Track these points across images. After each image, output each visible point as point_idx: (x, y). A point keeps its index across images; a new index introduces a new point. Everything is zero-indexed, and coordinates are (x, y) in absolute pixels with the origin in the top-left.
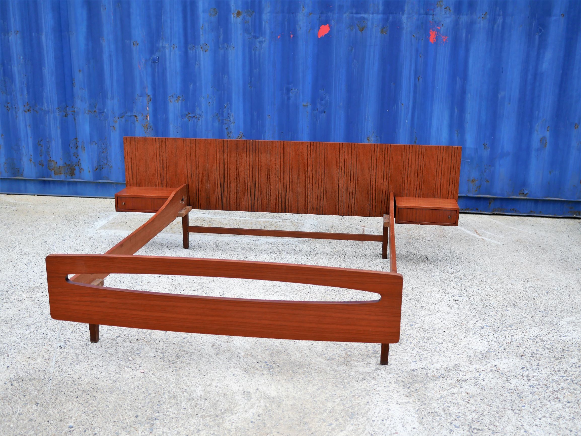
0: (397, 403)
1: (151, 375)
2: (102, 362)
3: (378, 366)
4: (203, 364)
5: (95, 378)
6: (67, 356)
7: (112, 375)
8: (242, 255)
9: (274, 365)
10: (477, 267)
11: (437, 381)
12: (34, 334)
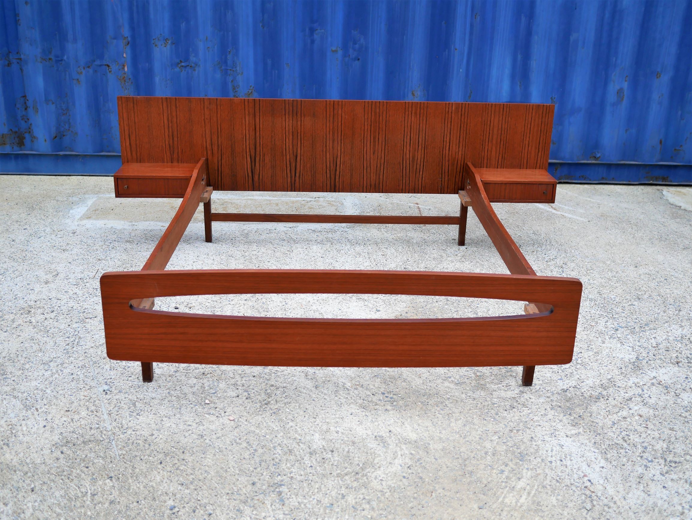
0: (567, 436)
1: (246, 423)
2: (171, 409)
3: (522, 388)
4: (305, 402)
5: (172, 433)
6: (120, 404)
7: (193, 427)
8: (285, 248)
9: (394, 397)
10: (573, 251)
11: (598, 403)
12: (59, 375)
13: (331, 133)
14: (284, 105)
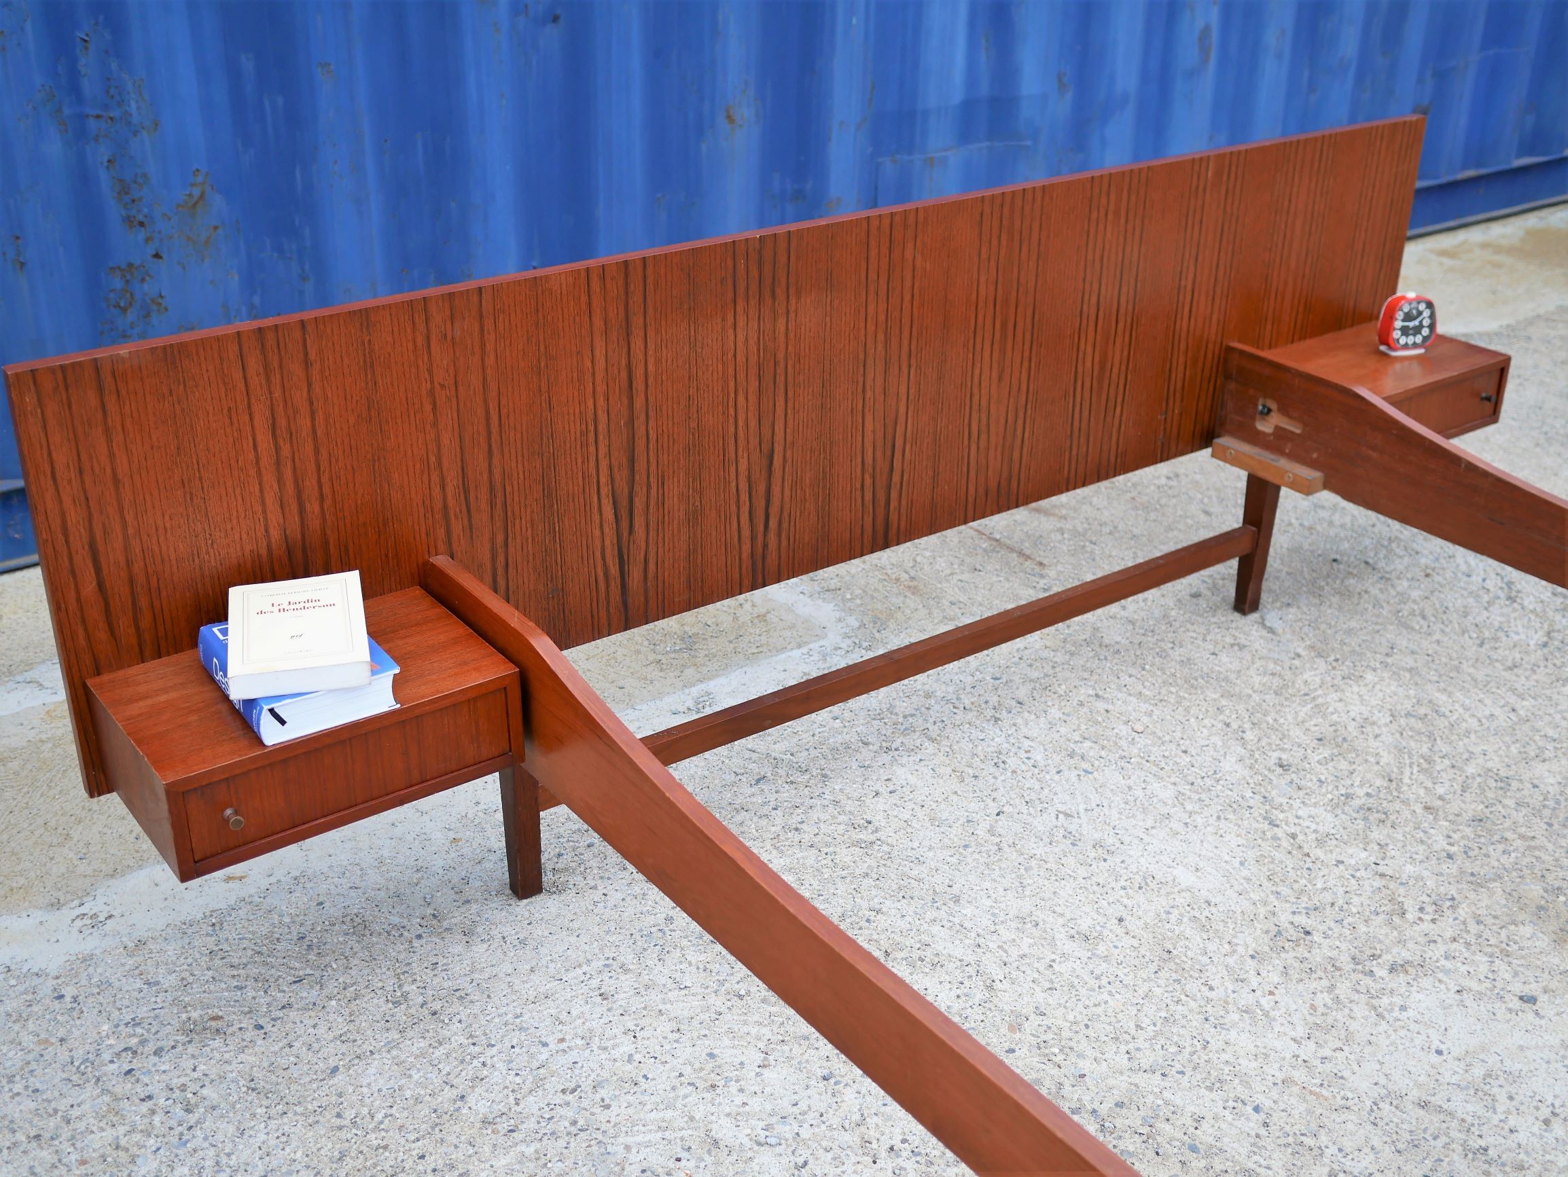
13: (881, 337)
14: (730, 263)
